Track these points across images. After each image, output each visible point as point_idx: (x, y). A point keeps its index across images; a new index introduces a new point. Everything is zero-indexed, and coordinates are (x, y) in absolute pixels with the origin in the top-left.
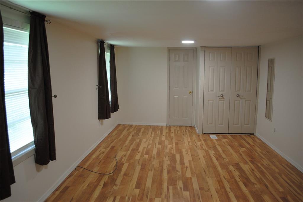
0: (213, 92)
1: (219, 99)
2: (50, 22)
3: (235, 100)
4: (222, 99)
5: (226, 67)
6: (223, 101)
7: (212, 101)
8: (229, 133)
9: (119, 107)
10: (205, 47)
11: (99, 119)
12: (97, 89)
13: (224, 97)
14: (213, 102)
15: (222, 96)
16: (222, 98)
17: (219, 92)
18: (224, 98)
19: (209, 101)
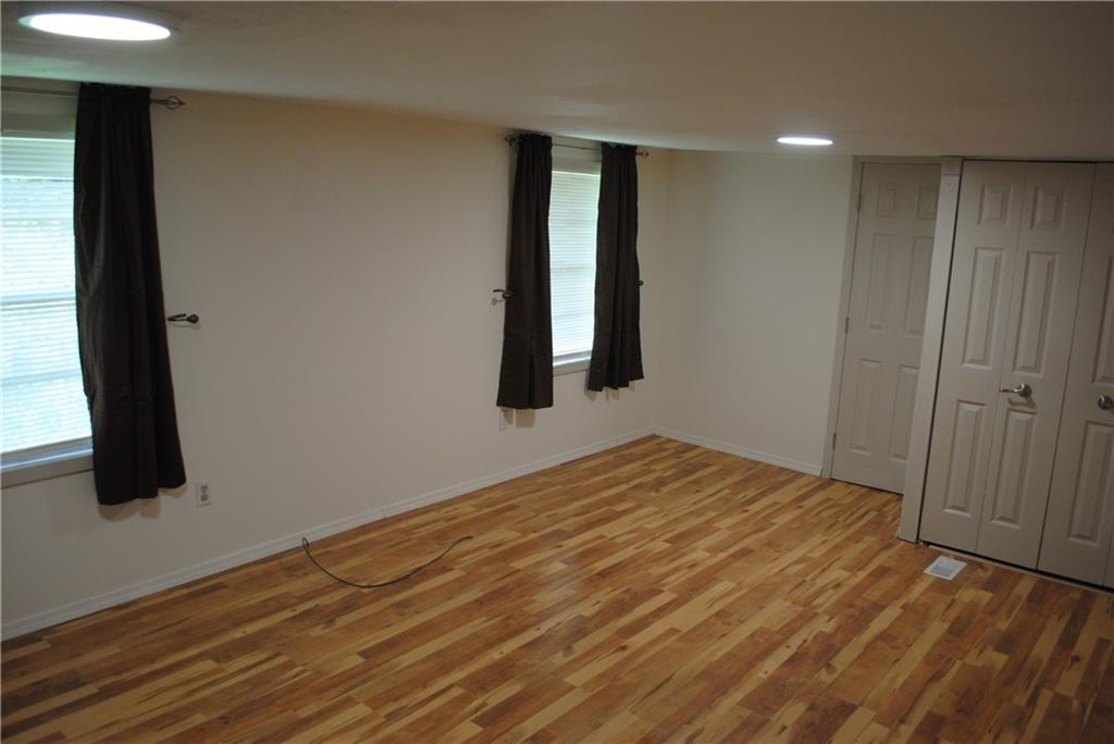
0: (985, 368)
1: (1010, 401)
2: (181, 103)
3: (1088, 422)
4: (1022, 404)
5: (1058, 257)
6: (1030, 416)
7: (978, 408)
8: (1040, 568)
9: (645, 374)
10: (964, 159)
11: (498, 404)
12: (495, 301)
13: (1033, 395)
14: (978, 414)
15: (1026, 392)
16: (1023, 400)
17: (1014, 369)
18: (1031, 404)
19: (962, 404)
